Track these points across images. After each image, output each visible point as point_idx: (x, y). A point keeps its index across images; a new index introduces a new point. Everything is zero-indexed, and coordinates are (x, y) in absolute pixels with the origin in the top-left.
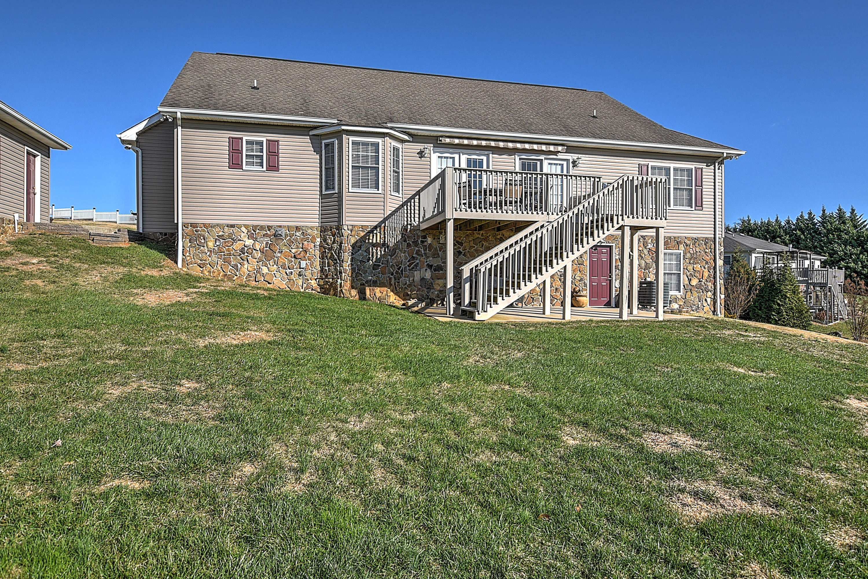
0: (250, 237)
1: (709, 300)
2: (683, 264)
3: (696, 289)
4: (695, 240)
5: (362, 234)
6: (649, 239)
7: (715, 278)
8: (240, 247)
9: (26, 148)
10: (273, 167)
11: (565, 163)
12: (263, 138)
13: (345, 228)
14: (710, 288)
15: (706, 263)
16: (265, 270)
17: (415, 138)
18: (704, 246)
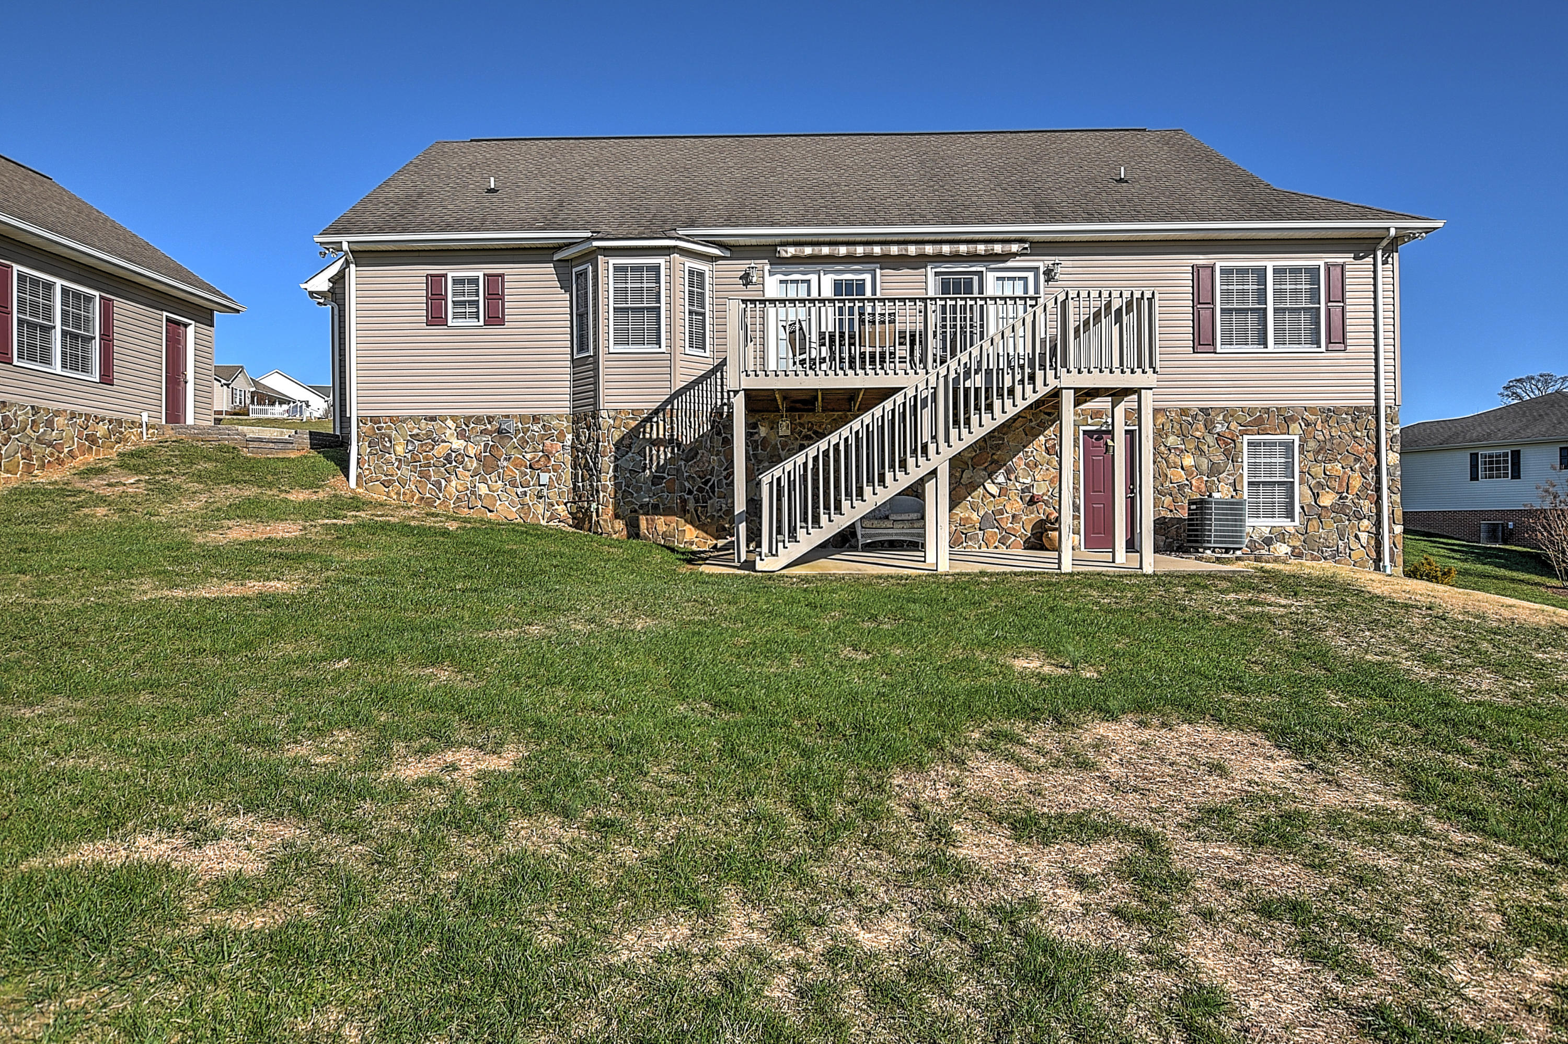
0: (461, 435)
1: (1364, 536)
2: (1300, 462)
3: (1333, 515)
4: (1329, 414)
5: (633, 424)
6: (1218, 415)
7: (1378, 489)
8: (444, 453)
9: (165, 314)
10: (495, 318)
11: (1030, 276)
12: (478, 272)
13: (604, 414)
14: (1365, 510)
15: (1355, 460)
16: (483, 489)
17: (735, 250)
18: (1352, 426)
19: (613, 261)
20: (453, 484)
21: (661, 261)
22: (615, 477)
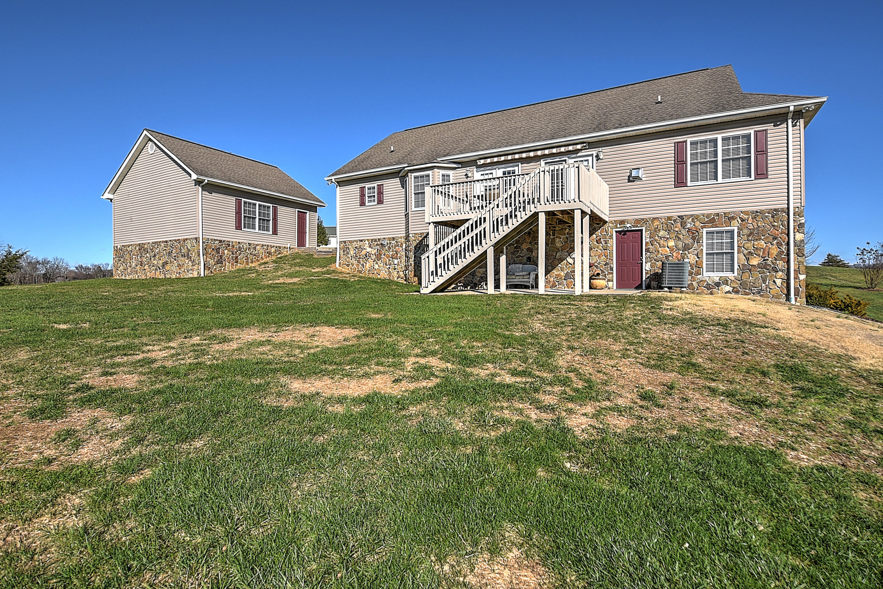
0: (370, 247)
1: (779, 282)
2: (738, 241)
3: (759, 269)
4: (756, 214)
5: (420, 239)
6: (688, 219)
7: (788, 255)
8: (365, 253)
9: (297, 210)
10: (380, 201)
11: (590, 158)
12: (375, 184)
13: (411, 235)
14: (780, 267)
15: (773, 238)
16: (376, 267)
17: (463, 164)
18: (772, 220)
19: (413, 175)
20: (367, 265)
21: (430, 172)
22: (415, 260)
